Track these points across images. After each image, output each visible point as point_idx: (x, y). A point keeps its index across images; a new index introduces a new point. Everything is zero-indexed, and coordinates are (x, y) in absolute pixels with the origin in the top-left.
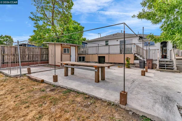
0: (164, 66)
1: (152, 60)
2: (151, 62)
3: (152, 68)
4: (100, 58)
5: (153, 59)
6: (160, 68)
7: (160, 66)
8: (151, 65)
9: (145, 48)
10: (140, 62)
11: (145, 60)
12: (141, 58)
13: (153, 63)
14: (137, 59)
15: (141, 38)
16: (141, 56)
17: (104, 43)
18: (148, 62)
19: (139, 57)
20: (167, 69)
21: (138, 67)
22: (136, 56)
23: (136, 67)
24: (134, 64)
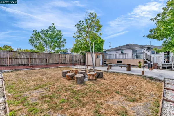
0: (166, 67)
1: (157, 64)
2: (156, 65)
3: (157, 69)
4: (118, 62)
5: (158, 62)
6: (162, 68)
7: (162, 67)
8: (156, 66)
9: (152, 55)
10: (148, 65)
11: (152, 63)
12: (149, 62)
13: (158, 65)
14: (146, 63)
15: (149, 48)
16: (149, 61)
17: (120, 52)
18: (154, 65)
19: (148, 61)
20: (167, 69)
21: (147, 68)
22: (145, 61)
23: (145, 68)
24: (144, 66)
